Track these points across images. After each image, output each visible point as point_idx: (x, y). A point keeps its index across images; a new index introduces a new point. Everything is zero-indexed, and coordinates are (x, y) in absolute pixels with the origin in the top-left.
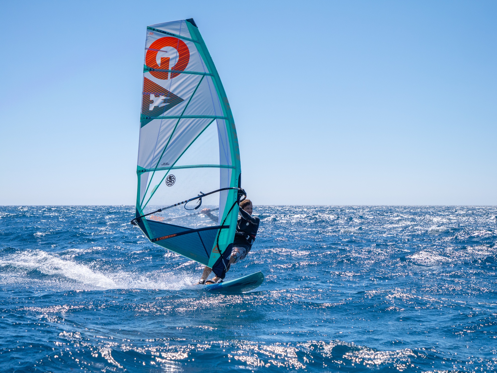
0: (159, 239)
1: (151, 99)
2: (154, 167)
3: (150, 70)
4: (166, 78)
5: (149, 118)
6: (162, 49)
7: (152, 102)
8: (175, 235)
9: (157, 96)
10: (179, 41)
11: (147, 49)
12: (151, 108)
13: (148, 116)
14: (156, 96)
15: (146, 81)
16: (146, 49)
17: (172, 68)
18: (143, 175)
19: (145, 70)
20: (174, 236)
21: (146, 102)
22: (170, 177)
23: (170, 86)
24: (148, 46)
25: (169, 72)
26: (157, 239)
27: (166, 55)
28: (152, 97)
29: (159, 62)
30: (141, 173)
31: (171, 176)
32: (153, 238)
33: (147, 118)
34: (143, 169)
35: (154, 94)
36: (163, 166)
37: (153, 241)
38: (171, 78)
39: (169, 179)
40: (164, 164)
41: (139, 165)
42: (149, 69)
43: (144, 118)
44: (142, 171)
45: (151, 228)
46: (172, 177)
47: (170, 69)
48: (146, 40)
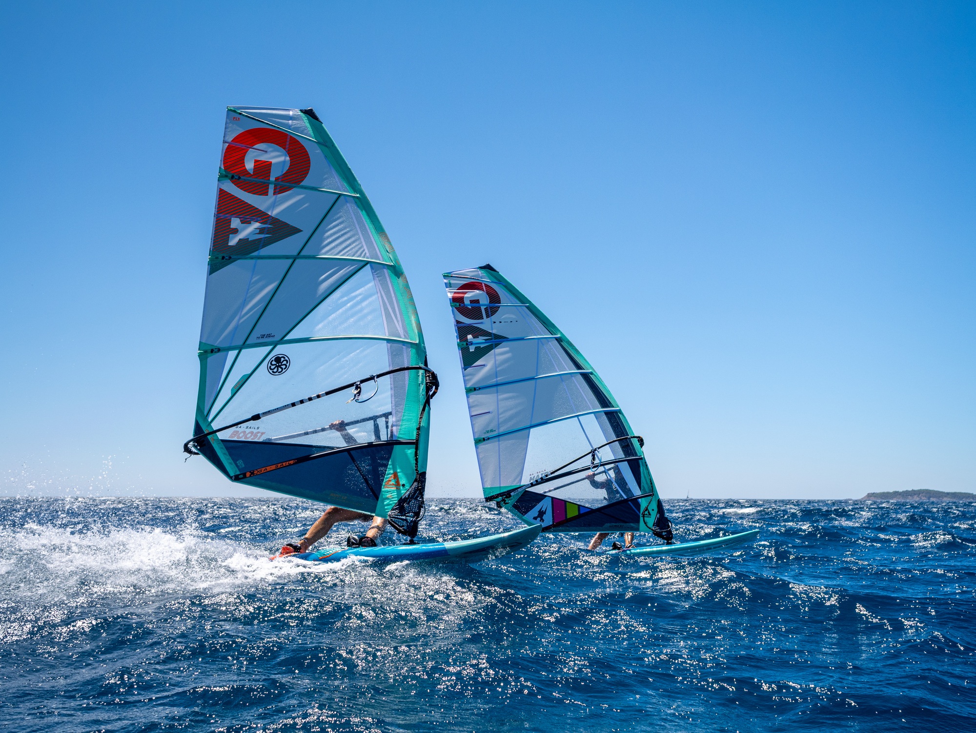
0: (252, 473)
1: (233, 226)
2: (241, 343)
3: (233, 177)
4: (266, 193)
5: (227, 258)
6: (256, 146)
7: (235, 231)
8: (292, 462)
9: (246, 221)
10: (289, 137)
11: (226, 142)
12: (233, 241)
13: (225, 255)
14: (242, 222)
15: (223, 196)
16: (224, 142)
17: (277, 179)
18: (212, 359)
19: (222, 177)
20: (290, 465)
21: (222, 230)
22: (278, 359)
23: (274, 206)
24: (230, 139)
25: (271, 183)
26: (248, 474)
27: (264, 158)
28: (235, 223)
29: (249, 165)
30: (208, 355)
31: (280, 356)
32: (238, 473)
33: (223, 258)
34: (214, 348)
35: (240, 218)
36: (262, 340)
37: (236, 479)
38: (275, 193)
39: (274, 363)
40: (263, 336)
41: (203, 341)
42: (230, 176)
43: (217, 258)
44: (212, 351)
45: (231, 454)
46: (282, 359)
47: (272, 179)
48: (226, 128)
